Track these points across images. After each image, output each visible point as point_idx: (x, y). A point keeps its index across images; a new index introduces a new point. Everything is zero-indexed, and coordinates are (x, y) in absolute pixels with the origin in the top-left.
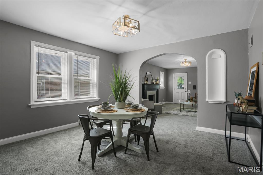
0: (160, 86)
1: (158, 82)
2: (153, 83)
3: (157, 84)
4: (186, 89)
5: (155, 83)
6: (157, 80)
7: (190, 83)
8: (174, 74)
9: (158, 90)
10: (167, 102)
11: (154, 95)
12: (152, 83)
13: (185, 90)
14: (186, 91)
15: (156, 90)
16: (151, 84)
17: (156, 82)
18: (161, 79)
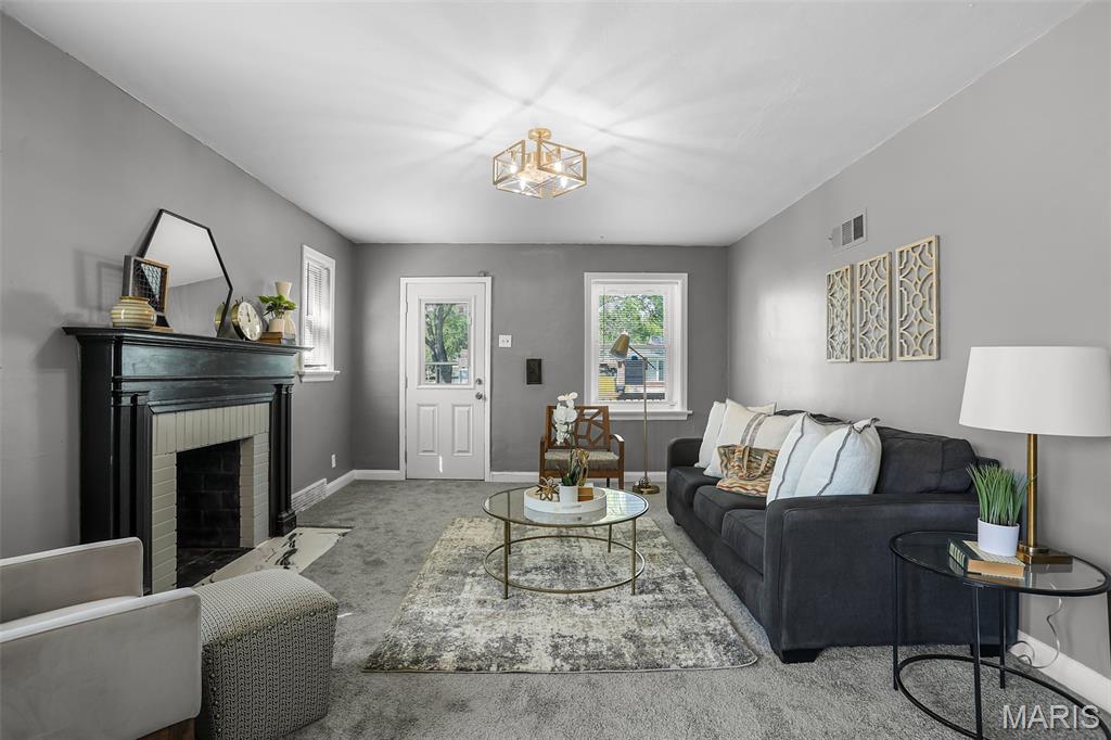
0: (300, 359)
1: (284, 325)
2: (229, 330)
3: (272, 342)
4: (480, 382)
5: (252, 329)
6: (277, 306)
7: (509, 345)
8: (403, 281)
9: (288, 396)
10: (357, 474)
11: (249, 439)
12: (222, 328)
13: (479, 389)
14: (479, 397)
15: (270, 395)
16: (214, 335)
17: (266, 327)
18: (314, 308)
